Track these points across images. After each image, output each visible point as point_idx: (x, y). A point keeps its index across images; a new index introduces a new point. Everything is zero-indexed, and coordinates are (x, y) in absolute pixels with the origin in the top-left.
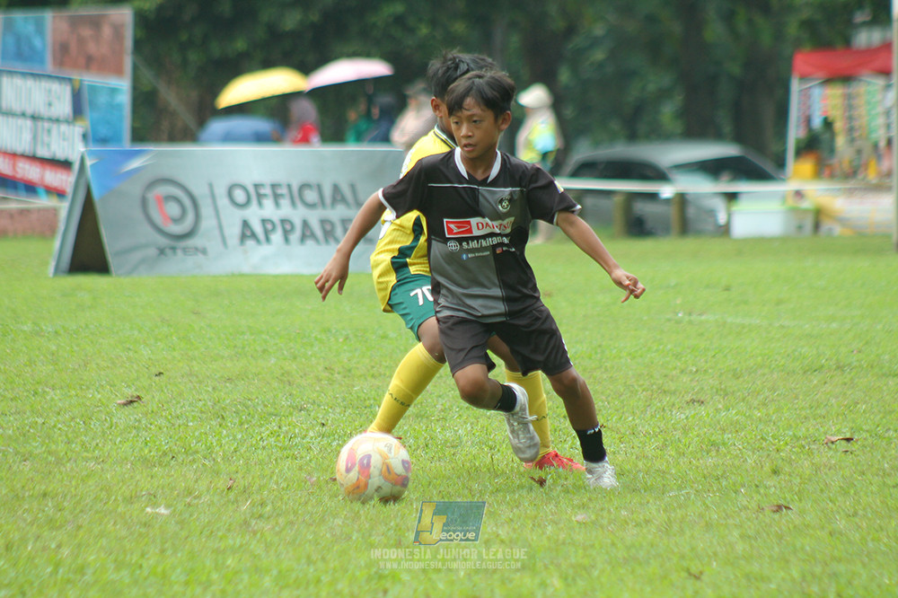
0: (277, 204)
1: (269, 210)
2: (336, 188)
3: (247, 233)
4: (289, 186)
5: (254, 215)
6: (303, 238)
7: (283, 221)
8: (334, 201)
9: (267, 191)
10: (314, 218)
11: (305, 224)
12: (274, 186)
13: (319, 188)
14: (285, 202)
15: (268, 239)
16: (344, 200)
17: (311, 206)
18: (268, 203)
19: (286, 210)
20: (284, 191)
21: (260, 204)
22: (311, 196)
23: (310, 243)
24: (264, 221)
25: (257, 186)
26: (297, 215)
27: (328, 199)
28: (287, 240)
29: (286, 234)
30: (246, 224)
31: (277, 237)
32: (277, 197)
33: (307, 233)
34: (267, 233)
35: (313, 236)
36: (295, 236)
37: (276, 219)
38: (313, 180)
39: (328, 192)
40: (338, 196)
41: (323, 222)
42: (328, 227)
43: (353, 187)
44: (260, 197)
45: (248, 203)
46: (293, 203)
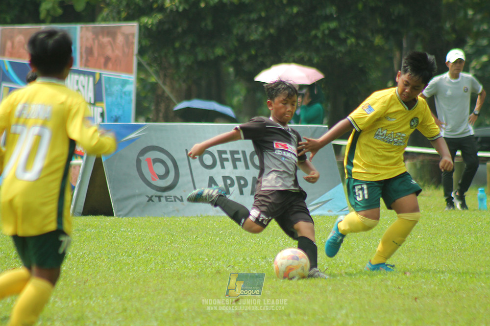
0: (235, 167)
4: (244, 153)
7: (239, 178)
9: (228, 156)
11: (254, 180)
12: (233, 153)
14: (241, 165)
18: (229, 165)
20: (240, 156)
25: (220, 153)
26: (250, 173)
28: (241, 192)
29: (242, 187)
30: (212, 180)
32: (235, 161)
34: (227, 187)
36: (248, 190)
44: (223, 160)
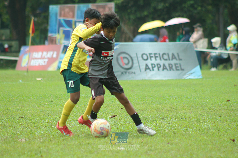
0: (156, 60)
1: (153, 61)
2: (173, 55)
3: (147, 68)
4: (159, 54)
5: (149, 62)
6: (163, 69)
7: (158, 64)
8: (172, 59)
9: (153, 55)
10: (167, 63)
11: (164, 65)
12: (155, 54)
13: (168, 54)
14: (158, 59)
15: (153, 70)
16: (175, 58)
17: (166, 60)
18: (153, 59)
19: (158, 61)
20: (158, 55)
21: (151, 59)
22: (166, 57)
23: (165, 70)
24: (152, 64)
25: (150, 54)
26: (162, 62)
27: (171, 58)
28: (159, 70)
29: (159, 68)
30: (147, 65)
31: (156, 69)
32: (156, 57)
33: (164, 68)
34: (153, 68)
35: (166, 68)
36: (161, 69)
37: (155, 63)
38: (166, 52)
39: (171, 56)
40: (174, 57)
41: (169, 64)
42: (171, 66)
43: (178, 54)
44: (151, 57)
45: (147, 59)
46: (161, 59)
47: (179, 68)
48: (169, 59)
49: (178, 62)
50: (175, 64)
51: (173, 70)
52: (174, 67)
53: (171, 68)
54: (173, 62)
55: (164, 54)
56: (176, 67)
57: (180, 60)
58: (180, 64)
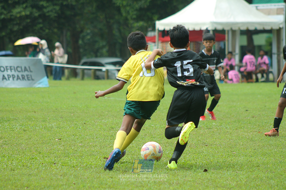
1: (9, 72)
2: (25, 68)
3: (4, 78)
6: (17, 79)
7: (13, 75)
8: (25, 71)
10: (20, 74)
11: (18, 76)
13: (21, 67)
15: (9, 79)
16: (27, 70)
17: (19, 72)
19: (13, 73)
20: (13, 68)
22: (19, 69)
23: (19, 80)
24: (8, 75)
26: (16, 74)
29: (13, 78)
31: (11, 79)
32: (11, 70)
33: (18, 78)
35: (20, 79)
36: (15, 79)
37: (11, 75)
38: (20, 66)
39: (23, 68)
40: (26, 69)
41: (22, 75)
42: (23, 77)
43: (29, 67)
44: (7, 69)
45: (4, 71)
46: (15, 71)
47: (30, 79)
48: (22, 71)
49: (29, 73)
50: (27, 75)
51: (25, 80)
52: (26, 78)
53: (23, 78)
54: (25, 73)
55: (17, 67)
56: (28, 78)
57: (31, 71)
58: (31, 76)
